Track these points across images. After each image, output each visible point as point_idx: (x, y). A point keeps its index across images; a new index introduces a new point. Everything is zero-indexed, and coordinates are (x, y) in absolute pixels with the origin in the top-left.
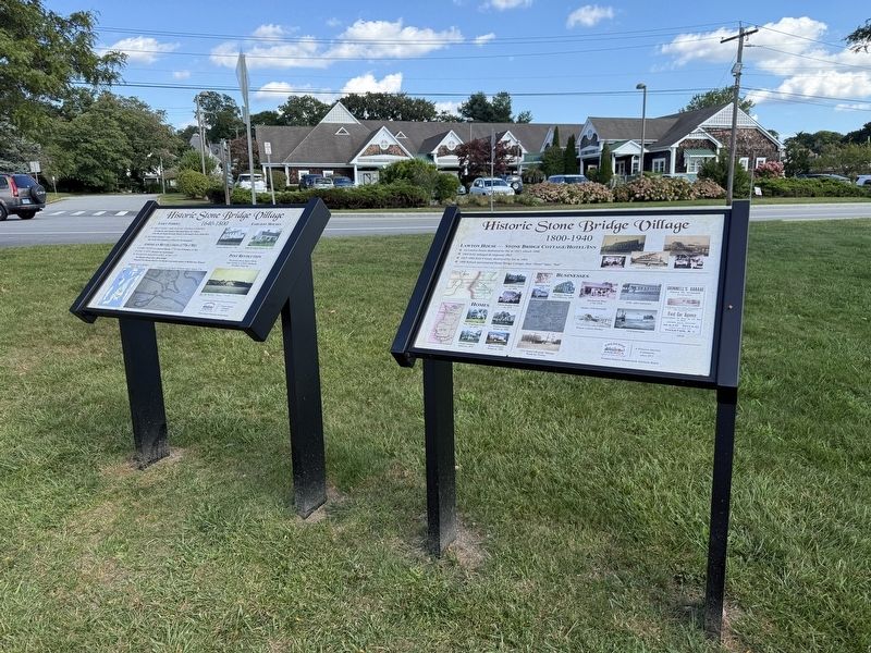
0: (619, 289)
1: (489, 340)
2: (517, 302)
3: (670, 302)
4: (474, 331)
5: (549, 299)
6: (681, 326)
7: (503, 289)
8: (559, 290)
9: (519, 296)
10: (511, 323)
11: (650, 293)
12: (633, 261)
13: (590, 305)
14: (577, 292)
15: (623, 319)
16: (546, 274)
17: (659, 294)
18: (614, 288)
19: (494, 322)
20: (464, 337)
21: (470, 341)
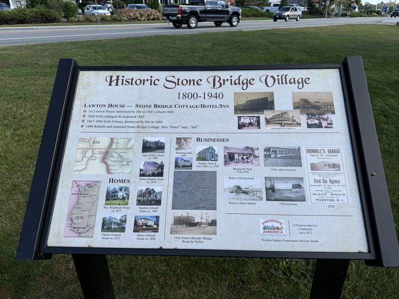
0: (261, 153)
1: (137, 228)
2: (161, 174)
3: (314, 167)
4: (117, 216)
5: (194, 169)
6: (329, 195)
7: (141, 160)
8: (202, 157)
9: (161, 167)
10: (158, 202)
11: (291, 158)
12: (268, 122)
13: (236, 174)
14: (221, 159)
15: (272, 189)
16: (185, 139)
17: (300, 158)
18: (256, 153)
19: (139, 203)
20: (107, 226)
21: (115, 230)
